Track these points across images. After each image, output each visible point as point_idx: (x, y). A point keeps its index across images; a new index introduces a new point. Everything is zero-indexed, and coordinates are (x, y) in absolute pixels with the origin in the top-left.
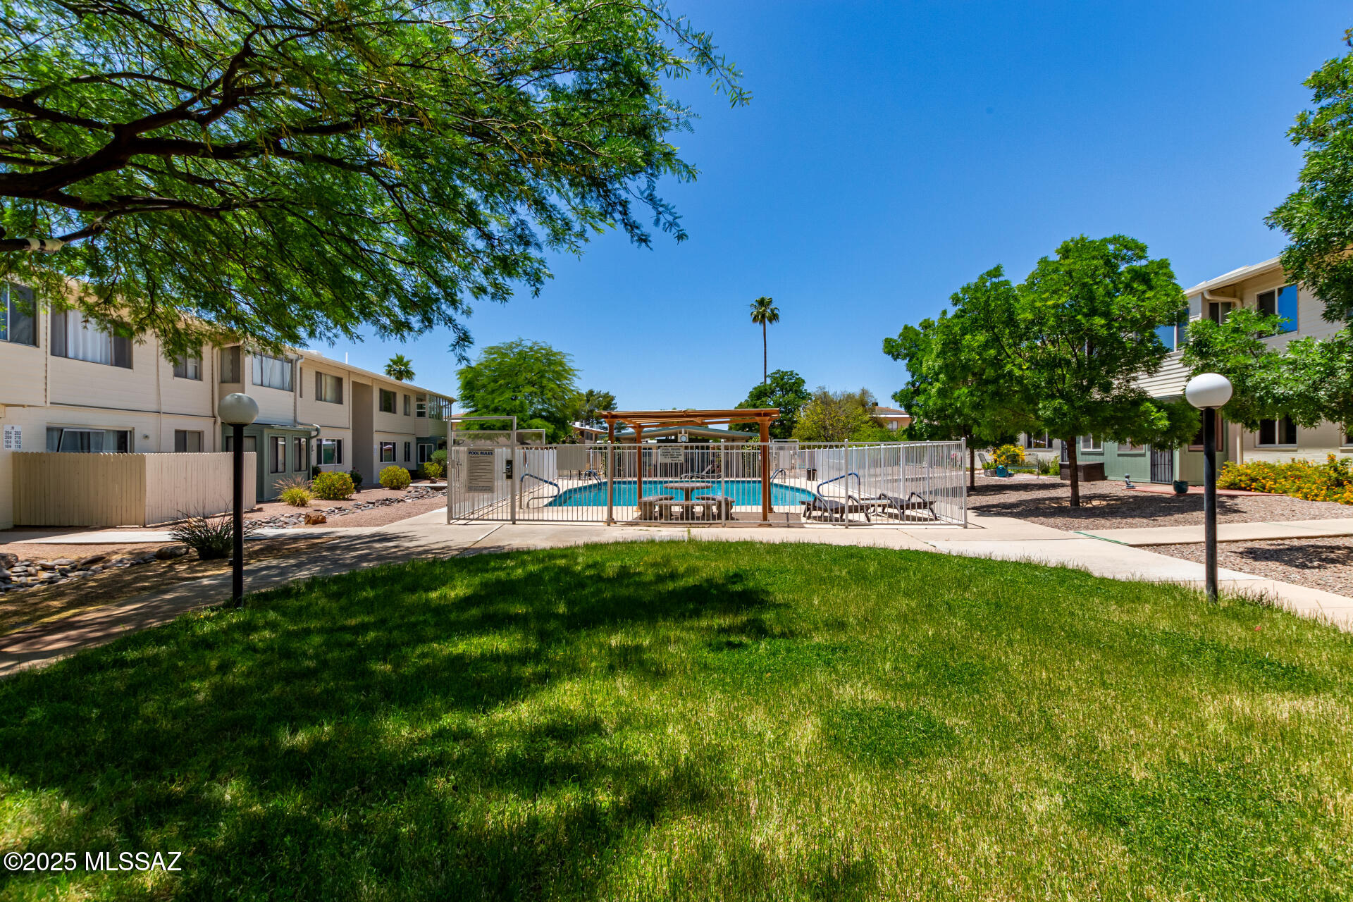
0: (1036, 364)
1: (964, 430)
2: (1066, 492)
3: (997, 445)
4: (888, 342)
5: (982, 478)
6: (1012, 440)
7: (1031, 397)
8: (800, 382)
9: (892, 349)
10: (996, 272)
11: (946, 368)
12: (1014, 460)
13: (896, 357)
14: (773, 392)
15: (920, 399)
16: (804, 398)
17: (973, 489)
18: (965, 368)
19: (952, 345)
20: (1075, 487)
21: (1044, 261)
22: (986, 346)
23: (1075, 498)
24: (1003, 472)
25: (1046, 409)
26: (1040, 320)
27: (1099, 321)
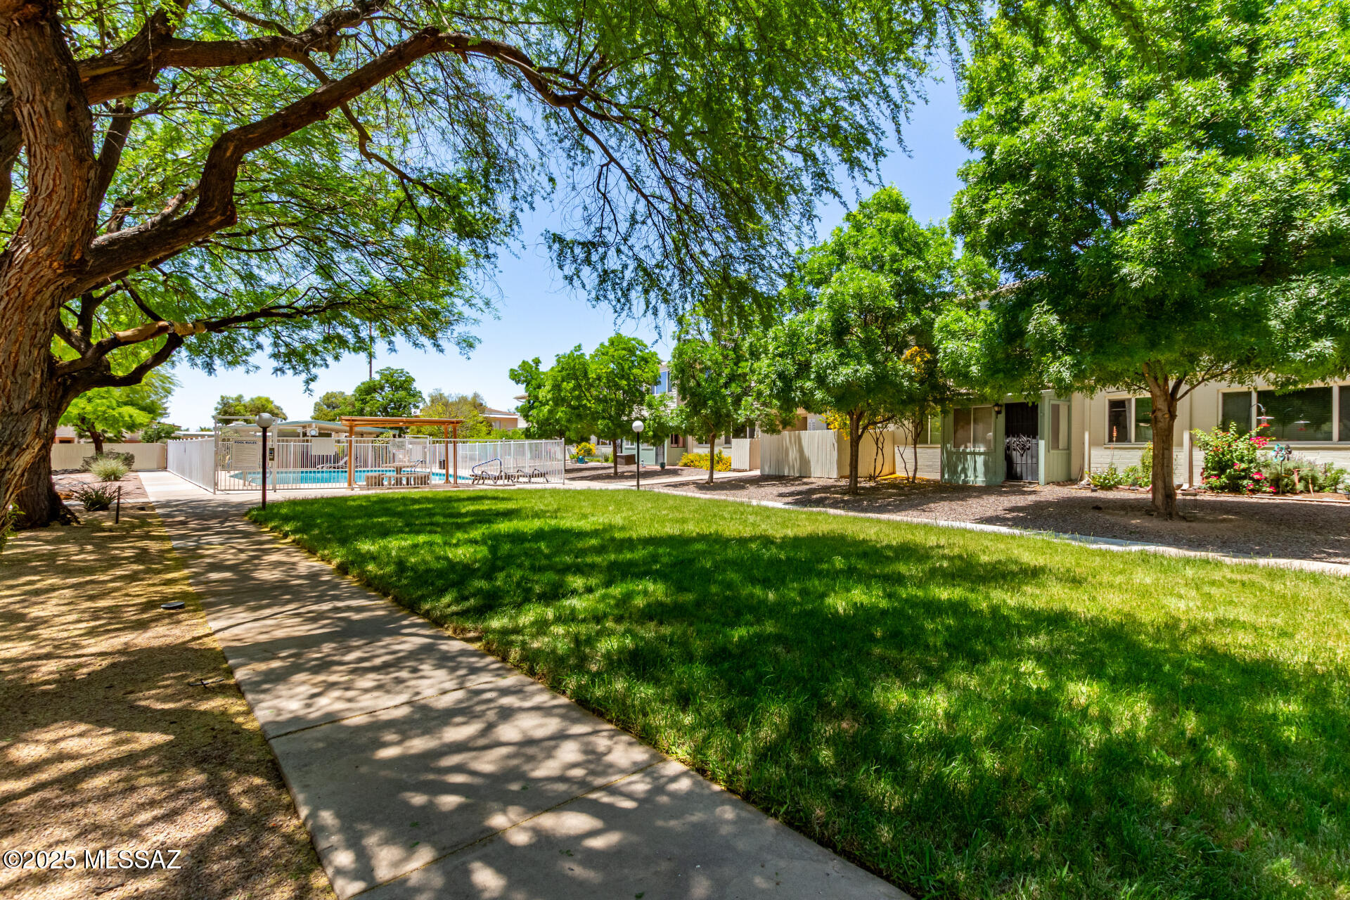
0: (598, 400)
1: (561, 434)
2: (612, 471)
3: (579, 443)
4: (512, 370)
5: (570, 465)
6: (587, 440)
7: (595, 416)
8: (410, 380)
9: (514, 376)
10: (579, 347)
11: (553, 399)
12: (589, 452)
13: (518, 382)
14: (382, 388)
15: (534, 412)
16: (414, 396)
17: (567, 471)
18: (563, 400)
19: (557, 387)
20: (615, 467)
21: (602, 344)
22: (574, 389)
23: (616, 473)
24: (581, 460)
25: (601, 424)
26: (599, 378)
27: (624, 382)
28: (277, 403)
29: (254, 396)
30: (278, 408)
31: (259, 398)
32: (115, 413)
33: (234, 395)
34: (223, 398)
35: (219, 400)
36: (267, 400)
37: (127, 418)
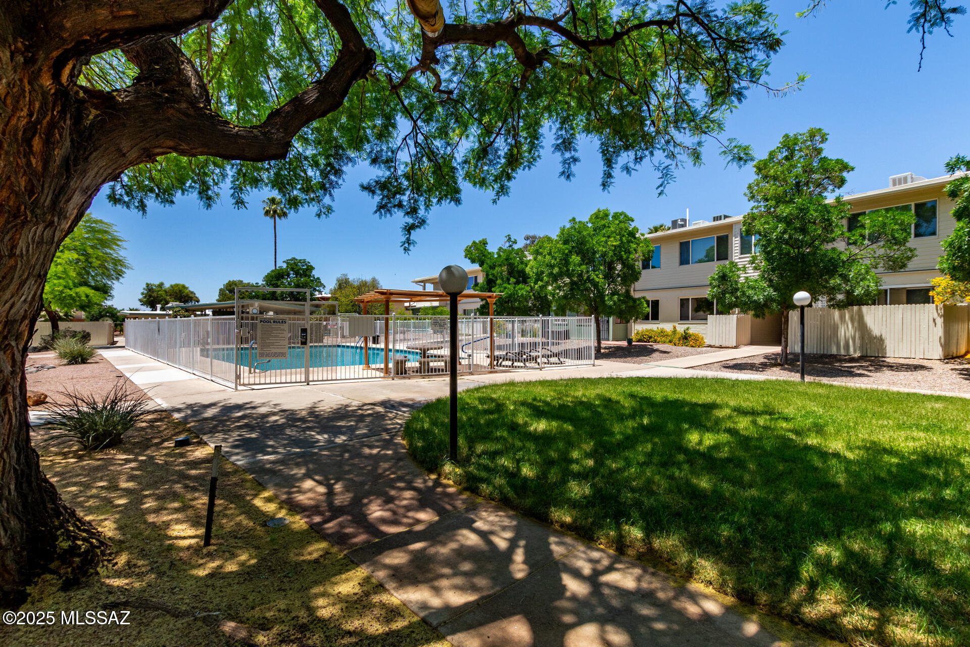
8: (310, 268)
28: (191, 289)
29: (173, 283)
30: (192, 293)
31: (177, 285)
32: (72, 293)
33: (157, 283)
34: (148, 285)
35: (145, 286)
36: (184, 286)
37: (84, 298)
